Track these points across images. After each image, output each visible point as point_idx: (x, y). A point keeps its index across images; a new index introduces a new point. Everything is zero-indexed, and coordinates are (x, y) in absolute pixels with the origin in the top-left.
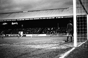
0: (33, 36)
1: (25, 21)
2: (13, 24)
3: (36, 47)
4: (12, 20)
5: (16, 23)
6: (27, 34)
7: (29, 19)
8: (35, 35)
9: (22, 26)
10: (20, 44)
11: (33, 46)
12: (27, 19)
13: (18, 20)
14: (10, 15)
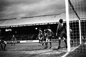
0: (27, 42)
1: (18, 27)
2: (6, 30)
3: (31, 53)
4: (5, 26)
5: (10, 30)
6: (20, 40)
7: (22, 26)
8: (29, 41)
9: (16, 32)
10: (14, 50)
11: (27, 52)
12: (20, 26)
13: (12, 27)
14: (4, 22)
